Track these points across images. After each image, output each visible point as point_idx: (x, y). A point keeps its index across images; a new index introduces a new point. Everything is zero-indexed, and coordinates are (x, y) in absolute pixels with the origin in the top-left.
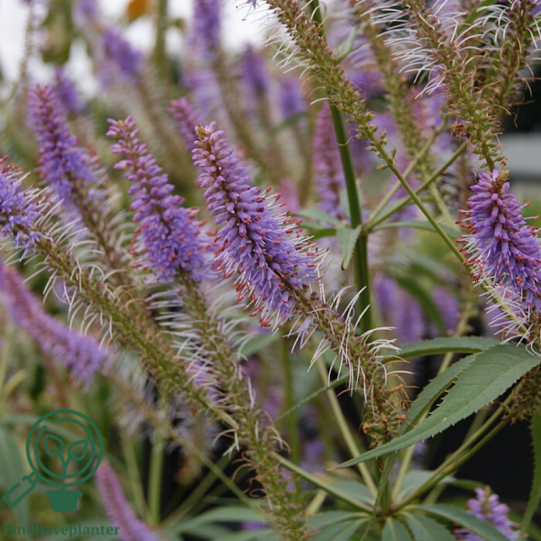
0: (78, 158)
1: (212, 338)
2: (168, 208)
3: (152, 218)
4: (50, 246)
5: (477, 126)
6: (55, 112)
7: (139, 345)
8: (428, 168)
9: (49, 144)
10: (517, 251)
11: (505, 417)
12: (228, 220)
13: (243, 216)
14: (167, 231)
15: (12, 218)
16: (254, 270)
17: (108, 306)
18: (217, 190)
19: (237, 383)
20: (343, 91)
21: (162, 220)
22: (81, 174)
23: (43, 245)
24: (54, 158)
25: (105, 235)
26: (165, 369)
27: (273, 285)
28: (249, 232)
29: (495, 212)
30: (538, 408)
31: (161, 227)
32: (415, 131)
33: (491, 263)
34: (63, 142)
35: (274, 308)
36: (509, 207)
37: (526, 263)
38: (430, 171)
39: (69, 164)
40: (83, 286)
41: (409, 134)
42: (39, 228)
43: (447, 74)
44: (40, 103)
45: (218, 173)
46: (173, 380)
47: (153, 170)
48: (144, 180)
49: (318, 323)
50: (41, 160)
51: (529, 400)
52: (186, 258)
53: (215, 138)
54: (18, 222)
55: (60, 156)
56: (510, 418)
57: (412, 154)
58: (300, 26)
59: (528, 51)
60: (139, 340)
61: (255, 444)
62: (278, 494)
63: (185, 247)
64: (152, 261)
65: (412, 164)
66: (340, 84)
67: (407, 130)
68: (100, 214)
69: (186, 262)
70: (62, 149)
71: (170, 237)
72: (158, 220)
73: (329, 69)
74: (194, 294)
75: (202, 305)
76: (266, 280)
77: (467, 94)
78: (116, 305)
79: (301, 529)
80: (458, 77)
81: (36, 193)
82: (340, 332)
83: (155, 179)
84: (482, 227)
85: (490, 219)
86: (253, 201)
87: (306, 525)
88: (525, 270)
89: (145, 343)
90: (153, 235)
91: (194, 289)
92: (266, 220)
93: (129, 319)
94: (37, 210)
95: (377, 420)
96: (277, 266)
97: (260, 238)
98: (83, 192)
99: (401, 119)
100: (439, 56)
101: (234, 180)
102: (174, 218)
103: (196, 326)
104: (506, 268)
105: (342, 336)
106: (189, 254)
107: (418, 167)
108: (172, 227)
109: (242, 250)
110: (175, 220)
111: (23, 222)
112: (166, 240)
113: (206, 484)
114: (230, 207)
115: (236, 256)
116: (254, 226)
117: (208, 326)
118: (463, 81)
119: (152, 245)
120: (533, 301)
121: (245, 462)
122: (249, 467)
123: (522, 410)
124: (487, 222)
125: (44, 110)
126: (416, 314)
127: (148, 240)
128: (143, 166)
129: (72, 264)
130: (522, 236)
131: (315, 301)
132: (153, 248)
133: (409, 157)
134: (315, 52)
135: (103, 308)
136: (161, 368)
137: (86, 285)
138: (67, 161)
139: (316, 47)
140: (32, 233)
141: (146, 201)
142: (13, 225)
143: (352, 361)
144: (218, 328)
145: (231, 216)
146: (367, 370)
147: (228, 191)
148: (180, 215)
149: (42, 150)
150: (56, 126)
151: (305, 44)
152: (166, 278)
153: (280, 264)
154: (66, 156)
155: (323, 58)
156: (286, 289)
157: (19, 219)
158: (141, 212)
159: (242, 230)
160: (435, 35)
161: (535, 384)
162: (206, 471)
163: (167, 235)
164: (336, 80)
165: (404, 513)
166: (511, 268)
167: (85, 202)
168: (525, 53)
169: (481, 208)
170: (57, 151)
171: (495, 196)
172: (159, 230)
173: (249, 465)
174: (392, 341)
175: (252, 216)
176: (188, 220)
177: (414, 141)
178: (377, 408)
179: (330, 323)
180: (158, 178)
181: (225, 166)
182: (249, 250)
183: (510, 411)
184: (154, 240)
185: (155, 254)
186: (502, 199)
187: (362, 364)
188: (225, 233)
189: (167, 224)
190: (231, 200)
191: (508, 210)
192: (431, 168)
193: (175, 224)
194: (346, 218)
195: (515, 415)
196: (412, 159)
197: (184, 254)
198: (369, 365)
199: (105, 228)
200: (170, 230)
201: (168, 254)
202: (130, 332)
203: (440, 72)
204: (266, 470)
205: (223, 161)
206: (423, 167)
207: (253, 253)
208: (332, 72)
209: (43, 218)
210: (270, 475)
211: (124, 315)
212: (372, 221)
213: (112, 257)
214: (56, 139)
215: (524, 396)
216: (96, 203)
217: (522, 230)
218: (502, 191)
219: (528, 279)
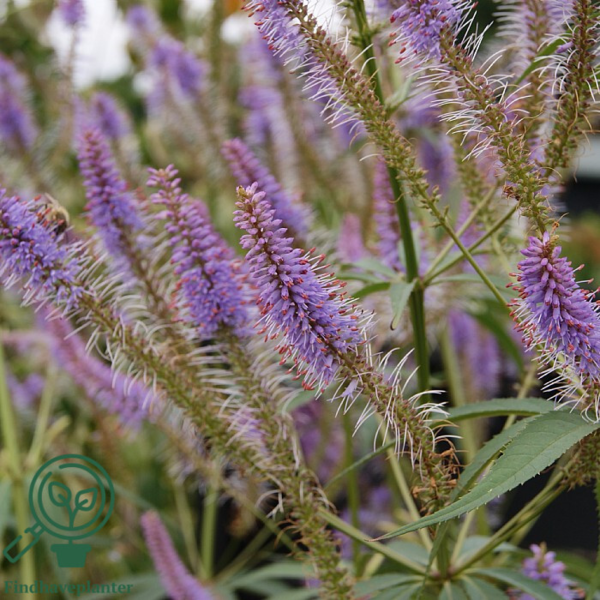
0: (127, 204)
1: (255, 396)
2: (210, 260)
3: (194, 271)
4: (93, 302)
5: (526, 189)
6: (102, 156)
7: (185, 403)
8: (489, 219)
9: (96, 189)
10: (569, 317)
11: (564, 481)
12: (271, 282)
13: (286, 278)
14: (209, 285)
15: (53, 273)
16: (297, 333)
17: (153, 362)
18: (259, 252)
19: (282, 442)
20: (394, 147)
21: (203, 272)
22: (128, 220)
23: (86, 300)
24: (102, 203)
25: (154, 283)
26: (212, 426)
27: (316, 350)
28: (291, 294)
29: (545, 277)
30: (597, 473)
31: (203, 281)
32: (477, 180)
33: (542, 328)
34: (112, 186)
35: (319, 371)
36: (560, 272)
37: (579, 329)
38: (490, 221)
39: (117, 210)
40: (127, 342)
41: (470, 182)
42: (82, 283)
43: (495, 137)
44: (87, 146)
45: (260, 235)
46: (220, 438)
47: (194, 221)
48: (185, 232)
49: (363, 387)
50: (88, 206)
51: (587, 465)
52: (229, 313)
53: (256, 200)
54: (60, 277)
55: (107, 202)
56: (569, 482)
57: (474, 203)
58: (349, 80)
59: (588, 103)
60: (185, 398)
61: (300, 506)
62: (323, 557)
63: (228, 302)
64: (193, 316)
65: (473, 214)
66: (391, 140)
67: (468, 178)
68: (149, 261)
69: (229, 316)
70: (110, 194)
71: (212, 291)
72: (200, 272)
73: (379, 125)
74: (237, 351)
75: (245, 362)
76: (308, 344)
77: (516, 156)
78: (162, 361)
79: (348, 594)
80: (507, 139)
81: (78, 247)
82: (387, 395)
83: (196, 231)
84: (532, 292)
85: (540, 284)
86: (296, 263)
87: (354, 589)
88: (578, 336)
89: (191, 401)
90: (194, 288)
91: (237, 345)
92: (309, 283)
93: (174, 375)
94: (80, 264)
95: (427, 484)
96: (320, 329)
97: (302, 301)
98: (131, 238)
99: (463, 167)
100: (487, 118)
101: (276, 243)
102: (216, 271)
103: (239, 383)
104: (558, 334)
105: (388, 399)
106: (232, 309)
107: (479, 218)
108: (214, 281)
109: (285, 313)
110: (217, 274)
111: (65, 277)
112: (208, 294)
113: (261, 538)
114: (272, 270)
115: (279, 319)
116: (297, 289)
117: (252, 383)
118: (512, 143)
119: (193, 299)
120: (586, 368)
121: (290, 524)
122: (295, 529)
123: (580, 475)
124: (536, 287)
125: (92, 154)
126: (491, 351)
127: (189, 294)
128: (185, 217)
129: (116, 320)
130: (573, 301)
131: (361, 364)
132: (194, 302)
133: (470, 206)
134: (365, 107)
135: (148, 365)
136: (207, 427)
137: (130, 340)
138: (114, 207)
139: (365, 102)
140: (75, 288)
141: (188, 253)
142: (54, 280)
143: (399, 425)
144: (262, 385)
145: (273, 278)
146: (415, 434)
147: (270, 253)
148: (222, 268)
149: (89, 195)
150: (103, 170)
151: (354, 98)
152: (207, 333)
153: (323, 327)
154: (114, 201)
155: (372, 112)
156: (331, 353)
157: (61, 274)
158: (182, 265)
159: (285, 293)
160: (483, 96)
161: (594, 450)
162: (260, 525)
163: (209, 289)
164: (386, 135)
165: (464, 577)
166: (563, 334)
167: (134, 248)
168: (585, 105)
169: (530, 273)
170: (104, 197)
171: (545, 261)
172: (201, 284)
173: (293, 527)
174: (440, 405)
175: (295, 279)
176: (230, 274)
177: (475, 190)
178: (426, 471)
179: (376, 386)
180: (200, 229)
181: (267, 228)
182: (291, 313)
183: (569, 475)
184: (196, 294)
185: (197, 309)
186: (552, 264)
187: (410, 428)
188: (268, 295)
189: (209, 277)
190: (273, 263)
191: (559, 275)
192: (493, 218)
193: (217, 278)
194: (402, 270)
195: (574, 479)
196: (473, 209)
197: (227, 308)
198: (418, 429)
199: (154, 277)
200: (212, 284)
201: (210, 308)
202: (175, 389)
203: (488, 134)
204: (311, 532)
205: (264, 223)
206: (485, 218)
207: (296, 316)
208: (382, 127)
209: (86, 271)
210: (316, 537)
211: (170, 372)
212: (429, 274)
213: (161, 306)
214: (103, 183)
215: (583, 461)
216: (145, 250)
217: (574, 294)
218: (553, 255)
219: (581, 344)
